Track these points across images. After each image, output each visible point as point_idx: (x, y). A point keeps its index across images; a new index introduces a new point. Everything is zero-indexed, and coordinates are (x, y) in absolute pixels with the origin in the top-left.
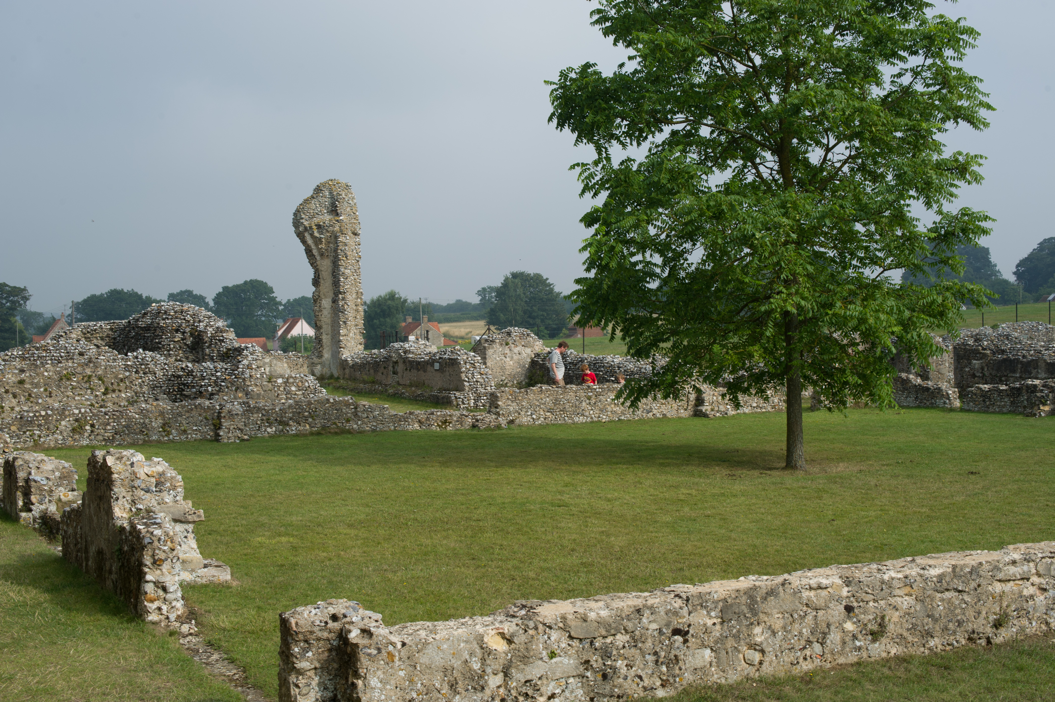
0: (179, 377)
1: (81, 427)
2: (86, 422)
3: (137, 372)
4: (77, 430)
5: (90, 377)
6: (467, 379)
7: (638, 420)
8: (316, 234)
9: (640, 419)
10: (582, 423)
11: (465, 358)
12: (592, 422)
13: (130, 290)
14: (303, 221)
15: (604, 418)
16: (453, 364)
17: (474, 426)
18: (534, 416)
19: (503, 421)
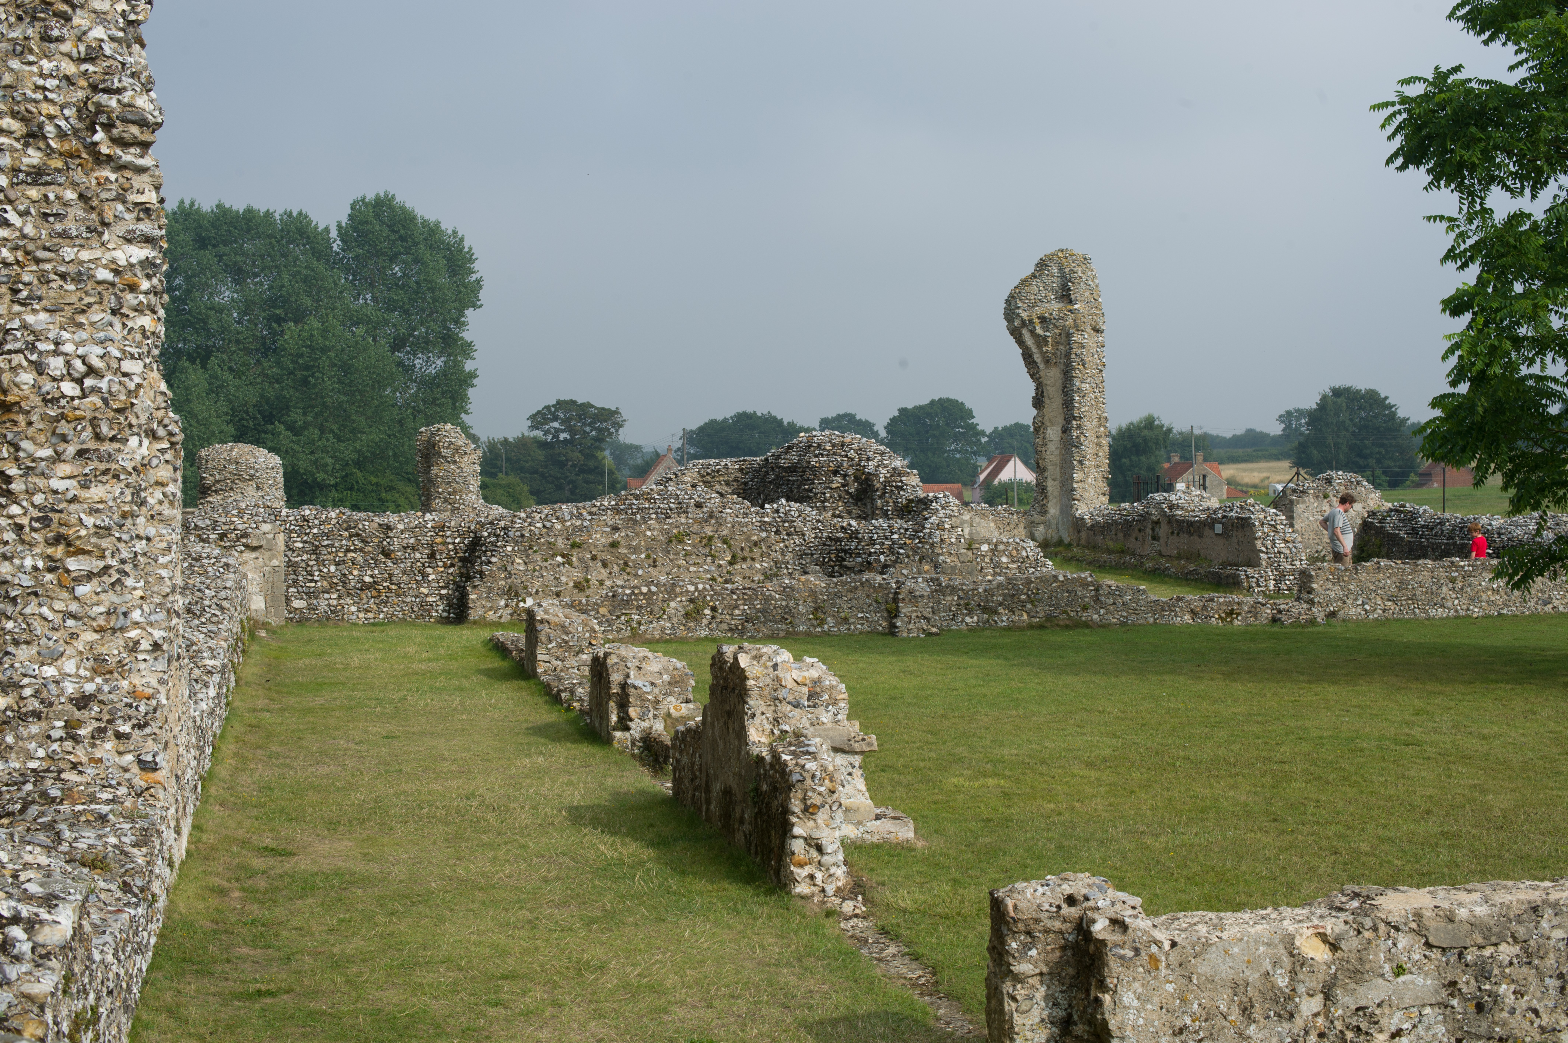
0: (838, 540)
1: (698, 611)
2: (705, 604)
3: (777, 532)
4: (692, 615)
5: (710, 538)
6: (1264, 549)
7: (1529, 616)
8: (1039, 331)
9: (1533, 614)
10: (1442, 619)
11: (1262, 516)
12: (1457, 617)
13: (765, 412)
14: (1020, 311)
15: (1476, 611)
16: (1243, 526)
17: (1274, 620)
18: (1367, 607)
19: (1319, 613)
